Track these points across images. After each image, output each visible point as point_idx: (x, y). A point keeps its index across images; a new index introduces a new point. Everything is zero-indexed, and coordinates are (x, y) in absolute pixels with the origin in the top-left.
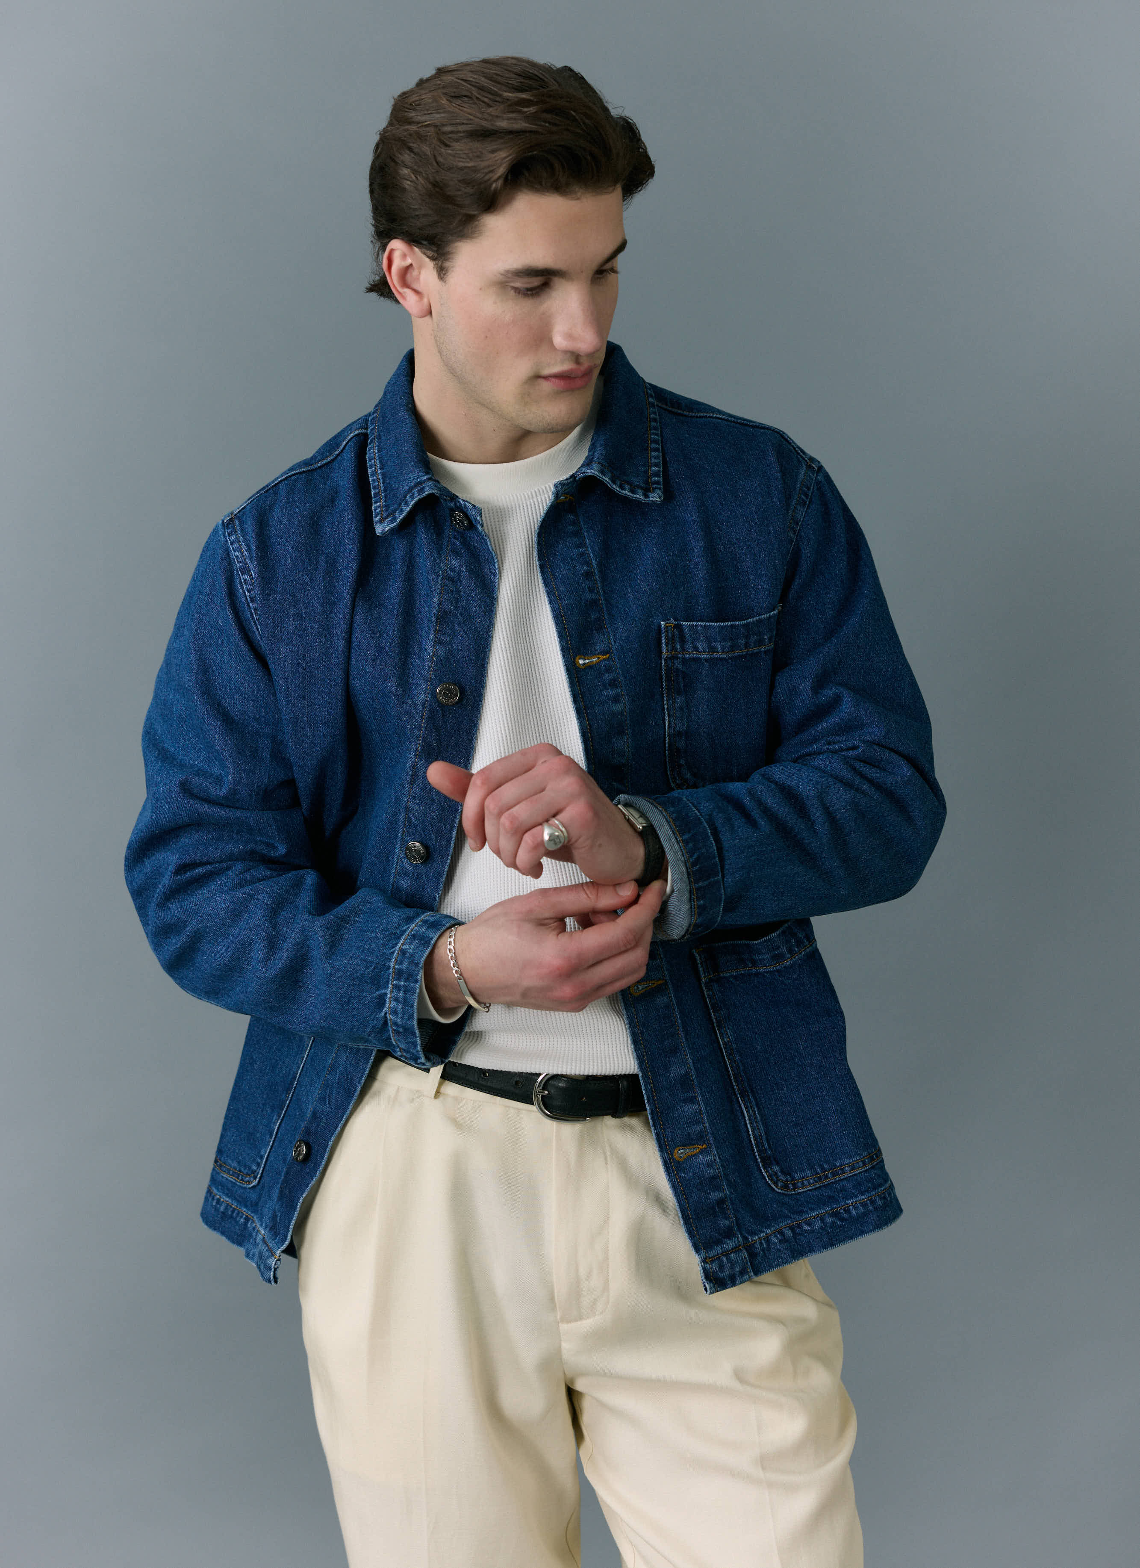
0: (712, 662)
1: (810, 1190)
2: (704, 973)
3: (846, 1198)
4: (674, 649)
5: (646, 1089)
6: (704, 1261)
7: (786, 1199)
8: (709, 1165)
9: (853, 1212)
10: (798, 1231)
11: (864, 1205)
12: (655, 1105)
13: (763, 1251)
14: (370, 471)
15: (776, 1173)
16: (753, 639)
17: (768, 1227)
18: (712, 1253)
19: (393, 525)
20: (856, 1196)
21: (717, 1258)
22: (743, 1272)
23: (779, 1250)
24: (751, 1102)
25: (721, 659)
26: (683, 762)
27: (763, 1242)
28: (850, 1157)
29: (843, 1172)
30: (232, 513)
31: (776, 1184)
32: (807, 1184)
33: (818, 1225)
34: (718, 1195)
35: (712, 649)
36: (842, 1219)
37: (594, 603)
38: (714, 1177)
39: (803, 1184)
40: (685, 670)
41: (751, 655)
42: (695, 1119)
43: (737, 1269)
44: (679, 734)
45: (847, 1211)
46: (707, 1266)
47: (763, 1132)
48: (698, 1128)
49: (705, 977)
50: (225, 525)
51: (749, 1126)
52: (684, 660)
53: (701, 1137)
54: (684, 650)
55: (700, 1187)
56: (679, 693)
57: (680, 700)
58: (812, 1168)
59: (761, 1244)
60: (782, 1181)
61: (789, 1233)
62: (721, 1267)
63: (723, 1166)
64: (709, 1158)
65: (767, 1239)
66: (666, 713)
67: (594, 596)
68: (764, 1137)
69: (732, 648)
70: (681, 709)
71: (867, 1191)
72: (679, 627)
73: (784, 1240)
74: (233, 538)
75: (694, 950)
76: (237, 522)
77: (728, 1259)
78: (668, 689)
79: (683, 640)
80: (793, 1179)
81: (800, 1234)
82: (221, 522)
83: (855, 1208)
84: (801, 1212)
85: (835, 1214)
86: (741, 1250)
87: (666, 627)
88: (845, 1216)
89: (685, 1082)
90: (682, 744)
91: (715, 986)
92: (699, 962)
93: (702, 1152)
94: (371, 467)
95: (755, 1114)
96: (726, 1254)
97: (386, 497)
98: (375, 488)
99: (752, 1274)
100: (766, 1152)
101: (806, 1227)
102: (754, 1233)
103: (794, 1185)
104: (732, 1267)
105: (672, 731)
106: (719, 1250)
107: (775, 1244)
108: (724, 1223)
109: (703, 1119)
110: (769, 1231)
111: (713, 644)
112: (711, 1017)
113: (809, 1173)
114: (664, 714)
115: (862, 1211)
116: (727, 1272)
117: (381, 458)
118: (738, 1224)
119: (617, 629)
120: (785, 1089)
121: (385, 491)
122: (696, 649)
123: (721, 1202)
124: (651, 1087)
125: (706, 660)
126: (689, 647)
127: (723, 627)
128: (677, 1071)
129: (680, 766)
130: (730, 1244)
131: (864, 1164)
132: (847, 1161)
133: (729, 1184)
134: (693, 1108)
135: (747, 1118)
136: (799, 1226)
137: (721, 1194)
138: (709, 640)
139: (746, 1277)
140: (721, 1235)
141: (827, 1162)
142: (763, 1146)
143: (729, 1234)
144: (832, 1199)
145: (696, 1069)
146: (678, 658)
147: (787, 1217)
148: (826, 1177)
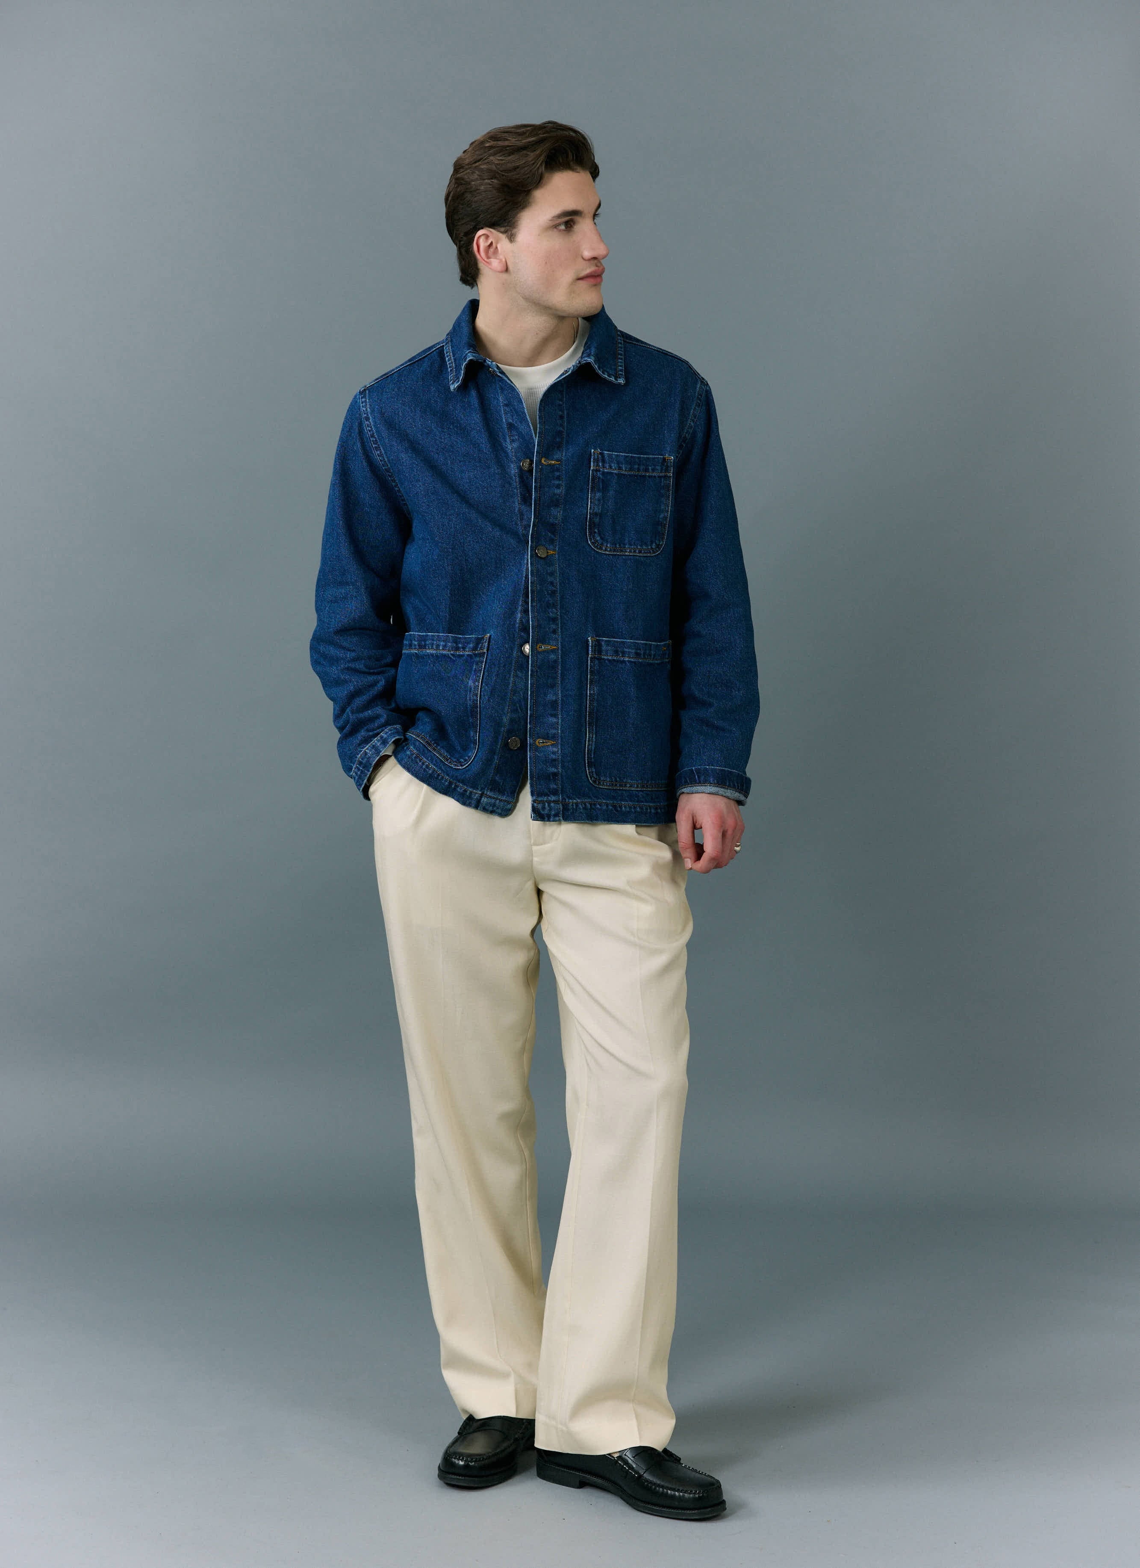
0: (620, 476)
1: (606, 789)
2: (592, 652)
3: (621, 800)
4: (598, 465)
5: (531, 702)
6: (534, 801)
7: (593, 788)
8: (554, 753)
9: (623, 808)
10: (593, 806)
11: (630, 808)
12: (533, 712)
13: (573, 810)
14: (447, 359)
15: (592, 772)
16: (642, 467)
17: (579, 798)
18: (540, 799)
19: (458, 384)
20: (627, 801)
21: (543, 802)
22: (556, 815)
23: (581, 813)
24: (593, 730)
25: (624, 475)
26: (596, 530)
27: (574, 804)
28: (632, 780)
29: (625, 786)
30: (366, 386)
31: (591, 779)
32: (605, 784)
33: (605, 807)
34: (554, 770)
35: (620, 468)
36: (617, 811)
37: (560, 433)
38: (555, 760)
39: (603, 783)
40: (604, 478)
41: (640, 476)
42: (554, 726)
43: (553, 813)
44: (596, 514)
45: (621, 807)
46: (535, 804)
47: (593, 748)
48: (554, 731)
49: (592, 654)
50: (361, 393)
51: (587, 742)
52: (603, 473)
53: (554, 737)
54: (604, 467)
55: (545, 762)
56: (599, 491)
57: (598, 495)
58: (610, 777)
59: (572, 805)
60: (594, 778)
61: (588, 805)
62: (544, 808)
63: (562, 756)
64: (555, 749)
65: (577, 804)
66: (589, 501)
67: (561, 429)
68: (593, 752)
69: (631, 469)
70: (599, 500)
71: (634, 801)
72: (602, 454)
73: (585, 808)
74: (363, 400)
75: (590, 638)
76: (367, 392)
77: (549, 805)
78: (593, 488)
79: (603, 461)
80: (600, 780)
81: (593, 809)
82: (359, 391)
83: (625, 807)
84: (598, 798)
85: (614, 807)
86: (559, 804)
87: (594, 453)
88: (619, 809)
89: (554, 704)
90: (597, 520)
91: (597, 662)
92: (590, 645)
93: (552, 745)
94: (447, 356)
95: (593, 737)
96: (549, 802)
97: (456, 370)
98: (450, 367)
99: (561, 818)
100: (591, 759)
101: (598, 806)
102: (569, 798)
103: (599, 783)
104: (550, 810)
105: (591, 511)
106: (545, 799)
107: (580, 808)
108: (553, 786)
109: (558, 727)
110: (579, 801)
111: (621, 465)
112: (588, 677)
113: (608, 780)
114: (588, 501)
115: (628, 810)
116: (546, 812)
117: (453, 351)
118: (562, 790)
119: (568, 449)
120: (614, 731)
121: (456, 367)
122: (611, 467)
123: (555, 775)
124: (534, 702)
125: (616, 474)
126: (607, 465)
127: (627, 456)
128: (551, 697)
129: (595, 532)
130: (553, 798)
131: (638, 787)
132: (629, 781)
133: (563, 767)
134: (555, 720)
135: (587, 738)
136: (595, 805)
137: (556, 770)
138: (618, 463)
139: (557, 818)
140: (549, 792)
141: (620, 778)
142: (591, 755)
143: (555, 792)
144: (614, 798)
145: (562, 700)
146: (600, 471)
147: (590, 797)
148: (616, 785)
